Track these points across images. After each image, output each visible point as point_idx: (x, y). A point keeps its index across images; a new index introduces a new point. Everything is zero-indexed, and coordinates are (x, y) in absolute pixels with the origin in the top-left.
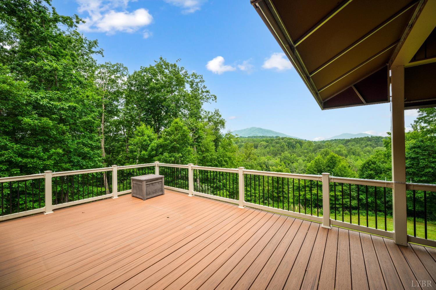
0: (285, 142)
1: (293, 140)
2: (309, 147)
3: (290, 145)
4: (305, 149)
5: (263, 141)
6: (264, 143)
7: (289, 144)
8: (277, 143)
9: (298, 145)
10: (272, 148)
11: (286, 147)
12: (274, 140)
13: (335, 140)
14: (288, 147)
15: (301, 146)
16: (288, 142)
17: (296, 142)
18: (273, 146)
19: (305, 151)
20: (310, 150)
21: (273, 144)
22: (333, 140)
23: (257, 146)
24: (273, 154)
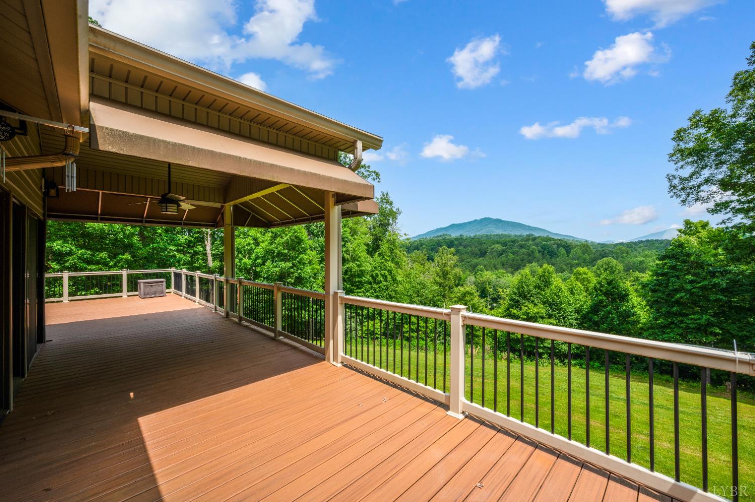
0: (537, 245)
1: (552, 242)
2: (584, 254)
3: (546, 252)
4: (573, 259)
5: (498, 243)
6: (499, 247)
7: (545, 249)
8: (522, 247)
9: (562, 251)
10: (512, 256)
11: (537, 254)
12: (518, 242)
13: (647, 241)
14: (543, 254)
15: (568, 252)
16: (544, 245)
17: (559, 246)
18: (513, 253)
19: (575, 262)
20: (585, 260)
21: (516, 250)
22: (642, 242)
23: (486, 253)
24: (511, 266)
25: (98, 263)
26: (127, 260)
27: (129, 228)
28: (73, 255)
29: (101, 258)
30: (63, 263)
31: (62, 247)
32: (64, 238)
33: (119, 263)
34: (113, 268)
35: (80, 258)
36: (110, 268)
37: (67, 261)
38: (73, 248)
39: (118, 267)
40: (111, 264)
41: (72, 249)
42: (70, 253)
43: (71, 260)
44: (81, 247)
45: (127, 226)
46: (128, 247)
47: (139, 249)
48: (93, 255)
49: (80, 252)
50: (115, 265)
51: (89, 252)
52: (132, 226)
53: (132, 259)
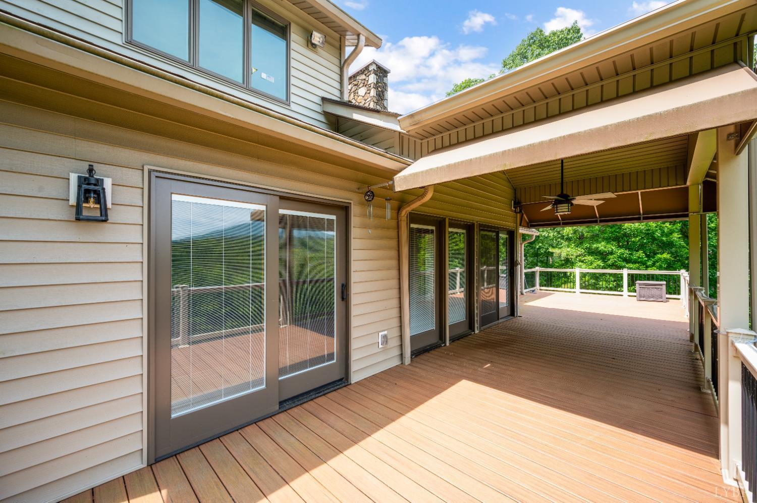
25: (635, 262)
26: (665, 259)
27: (667, 224)
28: (613, 254)
29: (639, 258)
30: (607, 262)
31: (605, 247)
32: (608, 240)
33: (658, 262)
34: (650, 267)
35: (620, 257)
36: (647, 267)
37: (609, 260)
38: (613, 248)
39: (655, 267)
40: (649, 263)
41: (613, 250)
42: (612, 253)
43: (612, 259)
44: (620, 247)
45: (664, 223)
46: (667, 246)
47: (681, 247)
48: (631, 254)
49: (619, 251)
50: (654, 265)
51: (627, 252)
52: (671, 223)
53: (673, 259)
